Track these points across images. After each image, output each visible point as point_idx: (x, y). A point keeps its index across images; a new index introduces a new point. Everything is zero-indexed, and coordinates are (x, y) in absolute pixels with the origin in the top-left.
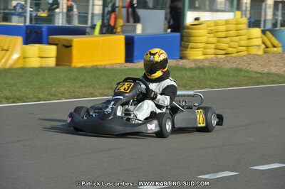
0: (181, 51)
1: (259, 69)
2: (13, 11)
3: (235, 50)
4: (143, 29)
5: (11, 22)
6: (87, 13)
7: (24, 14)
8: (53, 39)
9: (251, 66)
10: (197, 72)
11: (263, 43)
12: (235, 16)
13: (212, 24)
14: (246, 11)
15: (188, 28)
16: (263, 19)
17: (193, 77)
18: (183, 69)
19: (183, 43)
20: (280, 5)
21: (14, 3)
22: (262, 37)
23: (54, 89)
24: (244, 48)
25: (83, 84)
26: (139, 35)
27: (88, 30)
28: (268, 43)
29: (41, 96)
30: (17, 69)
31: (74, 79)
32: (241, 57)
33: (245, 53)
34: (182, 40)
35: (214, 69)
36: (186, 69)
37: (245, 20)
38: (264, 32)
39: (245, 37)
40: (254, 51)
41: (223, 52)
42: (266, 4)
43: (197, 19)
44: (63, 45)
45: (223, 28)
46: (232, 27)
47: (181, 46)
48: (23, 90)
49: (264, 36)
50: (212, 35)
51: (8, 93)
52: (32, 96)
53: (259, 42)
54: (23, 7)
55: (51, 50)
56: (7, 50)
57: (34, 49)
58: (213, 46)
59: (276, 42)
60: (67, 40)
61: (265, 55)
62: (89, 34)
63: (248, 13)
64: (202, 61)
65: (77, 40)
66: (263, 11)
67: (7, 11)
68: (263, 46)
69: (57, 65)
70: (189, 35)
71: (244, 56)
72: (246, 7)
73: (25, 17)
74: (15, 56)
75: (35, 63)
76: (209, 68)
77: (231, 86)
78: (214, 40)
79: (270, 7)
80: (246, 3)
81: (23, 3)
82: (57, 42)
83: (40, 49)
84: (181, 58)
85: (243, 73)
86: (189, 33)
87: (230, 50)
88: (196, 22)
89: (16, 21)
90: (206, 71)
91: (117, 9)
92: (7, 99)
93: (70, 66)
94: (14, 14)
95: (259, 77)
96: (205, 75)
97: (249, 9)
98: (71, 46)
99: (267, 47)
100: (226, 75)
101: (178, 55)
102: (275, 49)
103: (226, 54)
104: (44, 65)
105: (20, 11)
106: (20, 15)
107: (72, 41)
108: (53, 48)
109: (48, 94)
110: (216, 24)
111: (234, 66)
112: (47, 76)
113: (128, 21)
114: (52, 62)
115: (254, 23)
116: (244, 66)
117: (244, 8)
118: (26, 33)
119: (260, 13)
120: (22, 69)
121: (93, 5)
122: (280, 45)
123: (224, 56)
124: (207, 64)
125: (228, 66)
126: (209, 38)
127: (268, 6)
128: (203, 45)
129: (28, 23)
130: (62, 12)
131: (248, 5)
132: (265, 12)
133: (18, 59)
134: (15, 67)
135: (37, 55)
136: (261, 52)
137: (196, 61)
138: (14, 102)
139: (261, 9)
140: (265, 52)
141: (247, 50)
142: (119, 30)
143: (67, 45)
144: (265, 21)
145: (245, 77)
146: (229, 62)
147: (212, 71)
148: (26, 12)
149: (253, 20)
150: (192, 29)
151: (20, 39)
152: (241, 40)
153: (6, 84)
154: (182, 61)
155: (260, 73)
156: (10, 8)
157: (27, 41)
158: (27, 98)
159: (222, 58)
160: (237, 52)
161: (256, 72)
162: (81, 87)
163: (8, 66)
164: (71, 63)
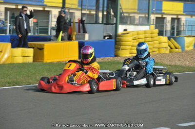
0: (115, 51)
4: (89, 37)
6: (48, 27)
8: (31, 44)
9: (163, 61)
11: (169, 46)
12: (150, 28)
13: (135, 33)
15: (120, 36)
16: (165, 30)
19: (116, 46)
20: (176, 21)
22: (168, 42)
24: (157, 49)
26: (87, 41)
27: (52, 38)
28: (172, 46)
30: (9, 64)
32: (155, 55)
33: (157, 52)
34: (116, 44)
37: (157, 31)
38: (169, 38)
39: (157, 42)
40: (163, 51)
42: (166, 20)
43: (125, 30)
44: (38, 48)
45: (142, 36)
46: (149, 35)
47: (115, 48)
50: (135, 41)
53: (166, 45)
55: (30, 52)
56: (1, 52)
57: (19, 51)
59: (177, 45)
60: (40, 45)
61: (170, 54)
62: (53, 41)
65: (47, 45)
68: (169, 48)
69: (34, 61)
70: (120, 41)
71: (157, 54)
74: (6, 56)
75: (19, 60)
79: (169, 22)
82: (33, 46)
83: (22, 51)
84: (116, 56)
86: (121, 39)
88: (125, 32)
91: (72, 24)
92: (9, 84)
93: (43, 62)
97: (155, 23)
98: (43, 49)
99: (171, 48)
101: (113, 54)
102: (177, 50)
104: (25, 61)
107: (44, 45)
108: (32, 50)
110: (138, 33)
113: (79, 32)
114: (30, 60)
115: (161, 33)
119: (163, 26)
120: (11, 64)
121: (51, 21)
122: (180, 47)
126: (133, 42)
128: (130, 47)
131: (155, 21)
132: (166, 25)
133: (8, 58)
135: (21, 55)
136: (168, 52)
138: (13, 85)
139: (163, 23)
140: (170, 52)
141: (158, 51)
142: (74, 37)
143: (40, 48)
148: (6, 27)
150: (122, 37)
151: (9, 44)
152: (154, 44)
154: (116, 58)
155: (169, 65)
157: (13, 47)
160: (152, 52)
163: (2, 62)
164: (43, 60)
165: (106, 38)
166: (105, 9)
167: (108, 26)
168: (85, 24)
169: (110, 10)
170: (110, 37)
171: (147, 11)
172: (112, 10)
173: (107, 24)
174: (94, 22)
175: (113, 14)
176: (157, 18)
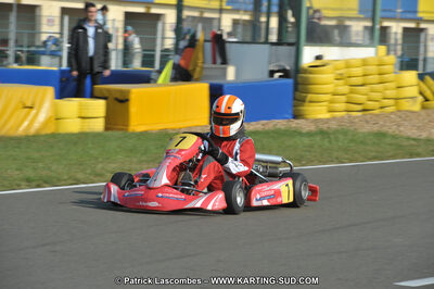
0: (295, 106)
1: (414, 133)
2: (43, 49)
3: (376, 104)
4: (237, 73)
5: (39, 65)
6: (154, 51)
7: (59, 53)
8: (101, 90)
9: (402, 129)
10: (318, 138)
11: (421, 93)
12: (377, 53)
13: (342, 65)
14: (396, 44)
15: (305, 71)
16: (421, 57)
17: (311, 146)
18: (297, 133)
19: (298, 93)
21: (44, 37)
22: (418, 85)
23: (100, 166)
24: (391, 102)
25: (144, 158)
26: (230, 82)
27: (153, 76)
28: (428, 94)
29: (80, 176)
30: (47, 135)
31: (131, 151)
32: (387, 116)
33: (392, 109)
34: (296, 88)
35: (345, 133)
36: (301, 134)
37: (392, 59)
38: (421, 77)
39: (393, 85)
40: (406, 105)
41: (360, 107)
42: (426, 35)
43: (318, 58)
44: (117, 99)
45: (358, 71)
46: (373, 69)
47: (295, 99)
48: (54, 167)
49: (422, 84)
50: (341, 81)
51: (29, 173)
52: (66, 177)
53: (413, 91)
54: (57, 42)
55: (98, 107)
56: (31, 108)
57: (72, 105)
58: (343, 98)
60: (121, 91)
61: (423, 113)
62: (155, 82)
63: (399, 47)
64: (326, 121)
65: (136, 92)
66: (422, 45)
67: (33, 49)
68: (421, 98)
69: (107, 129)
70: (307, 83)
71: (392, 113)
72: (396, 40)
73: (61, 57)
74: (42, 117)
75: (73, 126)
76: (336, 132)
77: (370, 160)
78: (345, 89)
79: (433, 39)
80: (396, 33)
81: (57, 36)
82: (107, 95)
83: (81, 107)
84: (296, 117)
85: (388, 140)
86: (307, 78)
87: (371, 104)
88: (318, 63)
89: (46, 64)
90: (332, 136)
93: (127, 130)
94: (44, 53)
95: (412, 145)
96: (330, 142)
97: (400, 42)
98: (127, 100)
99: (427, 100)
100: (362, 142)
101: (290, 111)
103: (364, 110)
104: (87, 130)
105: (54, 48)
106: (53, 54)
107: (128, 92)
108: (102, 103)
109: (90, 174)
110: (348, 65)
111: (376, 128)
112: (90, 145)
113: (214, 62)
114: (98, 125)
115: (408, 64)
116: (391, 129)
117: (392, 41)
118: (61, 81)
119: (418, 48)
120: (54, 135)
121: (163, 38)
123: (360, 114)
124: (334, 125)
125: (367, 128)
126: (337, 85)
127: (429, 37)
128: (328, 97)
129: (65, 66)
130: (116, 50)
131: (400, 36)
132: (425, 46)
133: (46, 123)
134: (43, 132)
135: (76, 114)
136: (417, 108)
137: (316, 121)
138: (39, 186)
139: (418, 41)
140: (423, 107)
141: (396, 105)
143: (121, 98)
144: (425, 60)
145: (390, 145)
146: (367, 122)
147: (341, 137)
148: (61, 50)
149: (406, 59)
150: (311, 73)
151: (50, 91)
152: (386, 89)
153: (28, 158)
154: (296, 121)
155: (414, 139)
156: (38, 43)
157: (62, 94)
158: (59, 180)
159: (357, 117)
160: (382, 108)
161: (408, 138)
162: (141, 162)
163: (32, 131)
164: (127, 125)
165: (277, 75)
166: (275, 9)
167: (280, 47)
168: (227, 45)
169: (286, 11)
170: (286, 74)
171: (370, 14)
172: (290, 13)
173: (279, 43)
174: (248, 39)
175: (292, 19)
176: (405, 29)
